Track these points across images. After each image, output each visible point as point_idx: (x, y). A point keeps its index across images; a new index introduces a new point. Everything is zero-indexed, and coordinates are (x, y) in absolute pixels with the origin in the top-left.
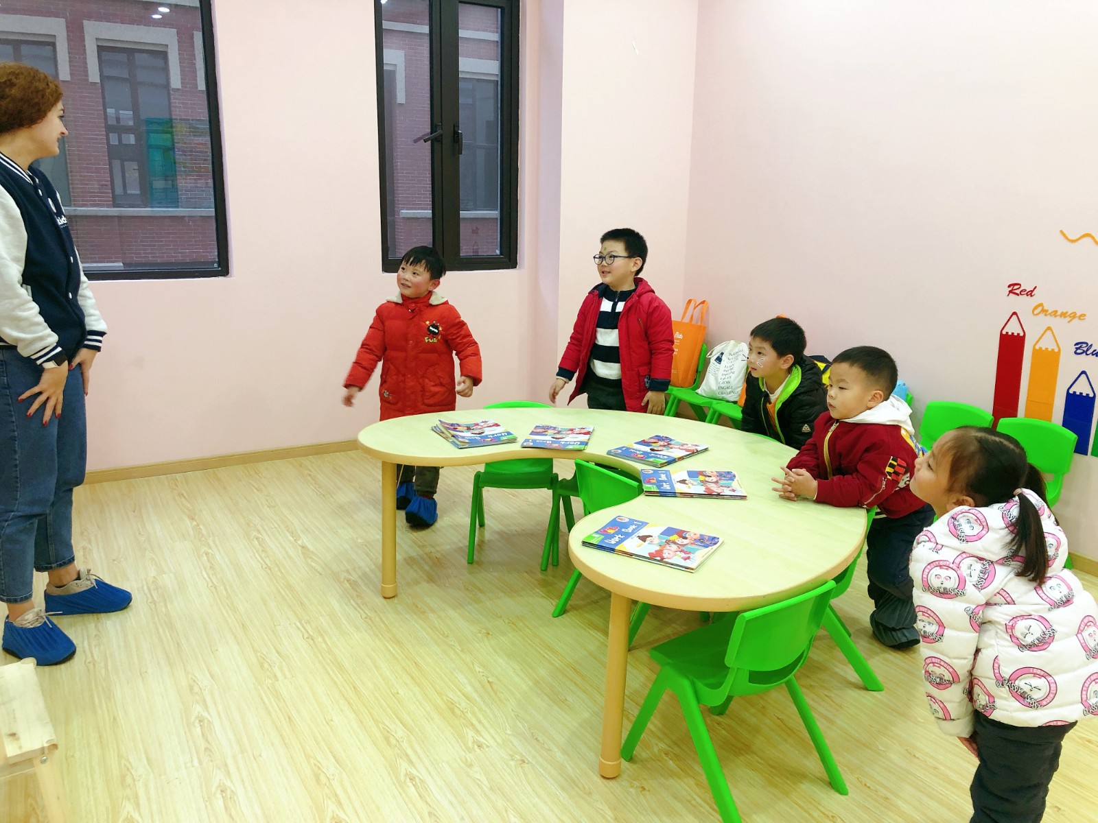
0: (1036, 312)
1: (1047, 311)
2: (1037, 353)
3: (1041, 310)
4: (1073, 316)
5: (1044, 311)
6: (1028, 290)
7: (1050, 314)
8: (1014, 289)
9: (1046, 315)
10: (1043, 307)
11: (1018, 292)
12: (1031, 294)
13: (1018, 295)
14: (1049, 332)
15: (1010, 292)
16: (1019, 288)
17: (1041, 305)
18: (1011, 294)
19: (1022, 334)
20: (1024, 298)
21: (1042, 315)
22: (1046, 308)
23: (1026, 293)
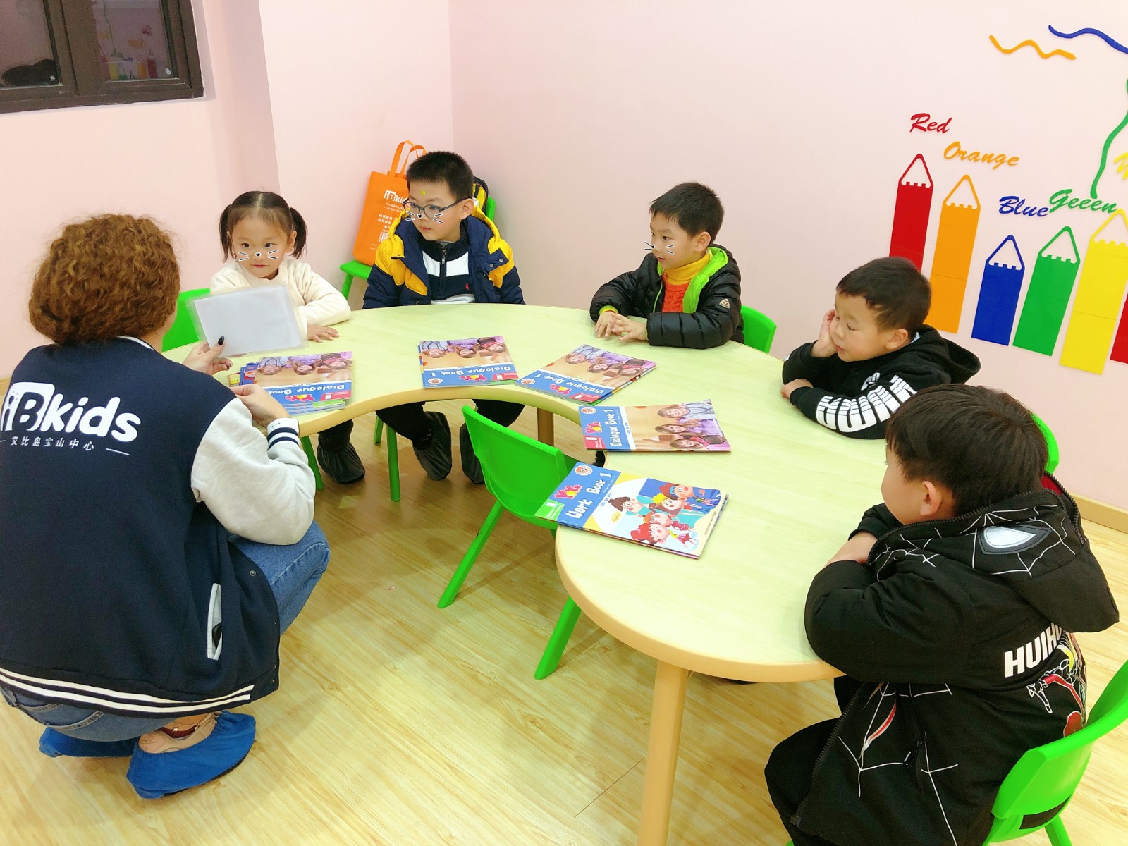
0: (949, 154)
1: (965, 152)
2: (948, 210)
3: (956, 151)
4: (1001, 159)
5: (961, 154)
6: (938, 124)
7: (969, 157)
8: (920, 122)
9: (962, 159)
10: (960, 147)
11: (925, 125)
12: (943, 129)
13: (924, 129)
14: (966, 182)
15: (915, 126)
16: (927, 120)
17: (957, 144)
18: (915, 128)
19: (928, 186)
20: (934, 134)
21: (958, 159)
22: (962, 149)
23: (936, 127)
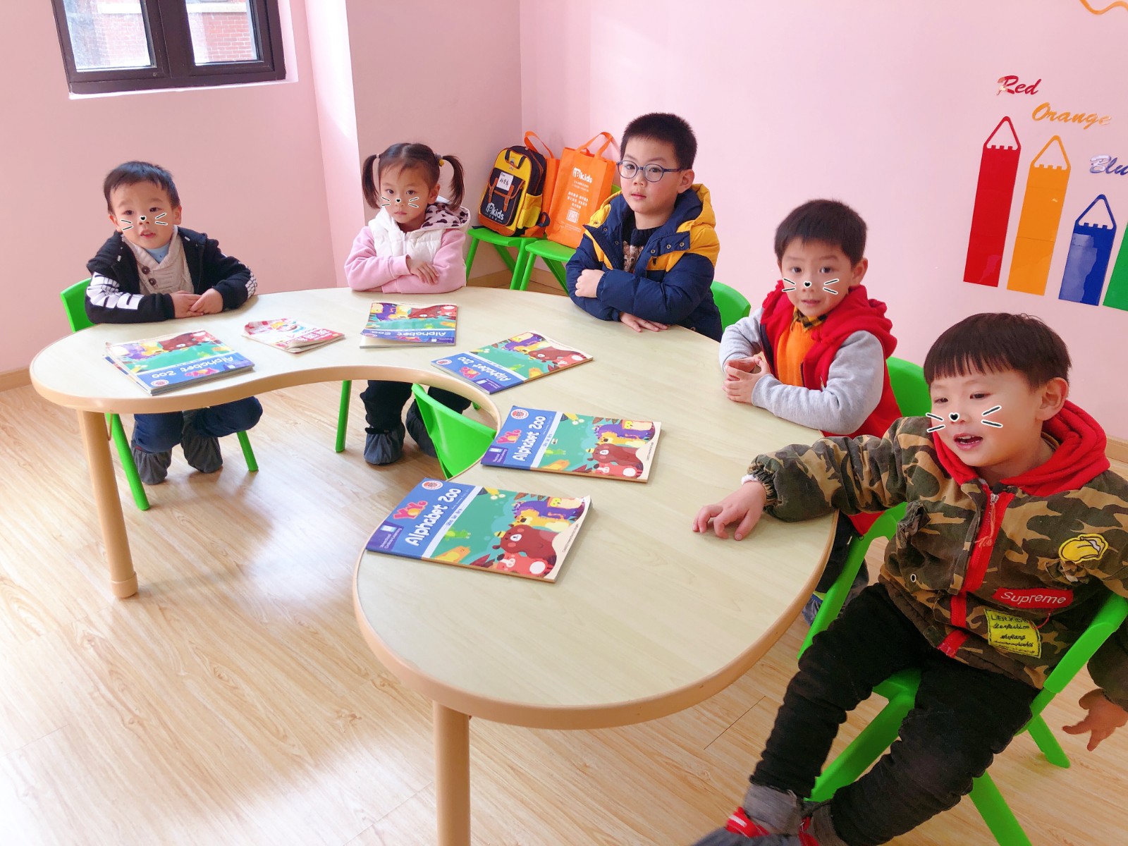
0: (1039, 115)
1: (1055, 113)
3: (1045, 112)
4: (1092, 120)
5: (1051, 115)
6: (1027, 86)
7: (1059, 118)
8: (1008, 84)
9: (1052, 119)
10: (1049, 110)
11: (1013, 88)
12: (1032, 90)
13: (1013, 92)
14: (1056, 143)
15: (1002, 88)
16: (1014, 83)
17: (1047, 105)
18: (1003, 91)
19: (1015, 148)
20: (1022, 96)
21: (1047, 120)
22: (1052, 110)
23: (1024, 89)
